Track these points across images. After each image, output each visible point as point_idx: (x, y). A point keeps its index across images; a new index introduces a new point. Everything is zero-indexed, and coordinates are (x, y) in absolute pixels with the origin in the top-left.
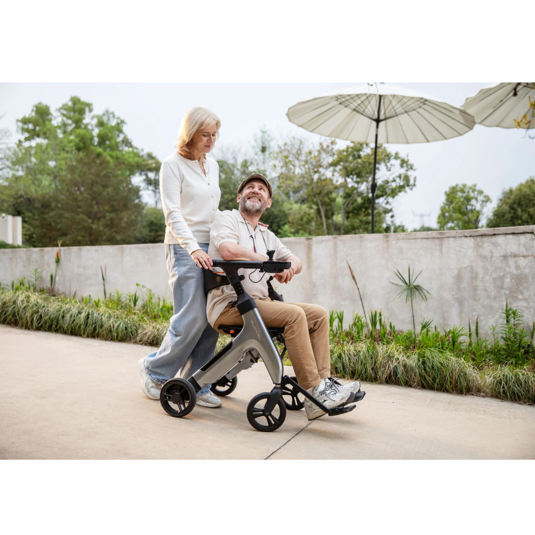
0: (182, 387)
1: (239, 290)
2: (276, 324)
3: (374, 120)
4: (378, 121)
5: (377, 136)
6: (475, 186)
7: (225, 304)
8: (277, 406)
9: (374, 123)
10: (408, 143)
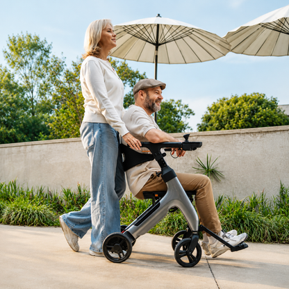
0: (121, 239)
1: (163, 164)
2: (191, 189)
3: (153, 44)
4: (157, 45)
5: (157, 56)
6: (180, 101)
7: (149, 177)
8: (196, 250)
9: (154, 47)
10: (169, 63)
